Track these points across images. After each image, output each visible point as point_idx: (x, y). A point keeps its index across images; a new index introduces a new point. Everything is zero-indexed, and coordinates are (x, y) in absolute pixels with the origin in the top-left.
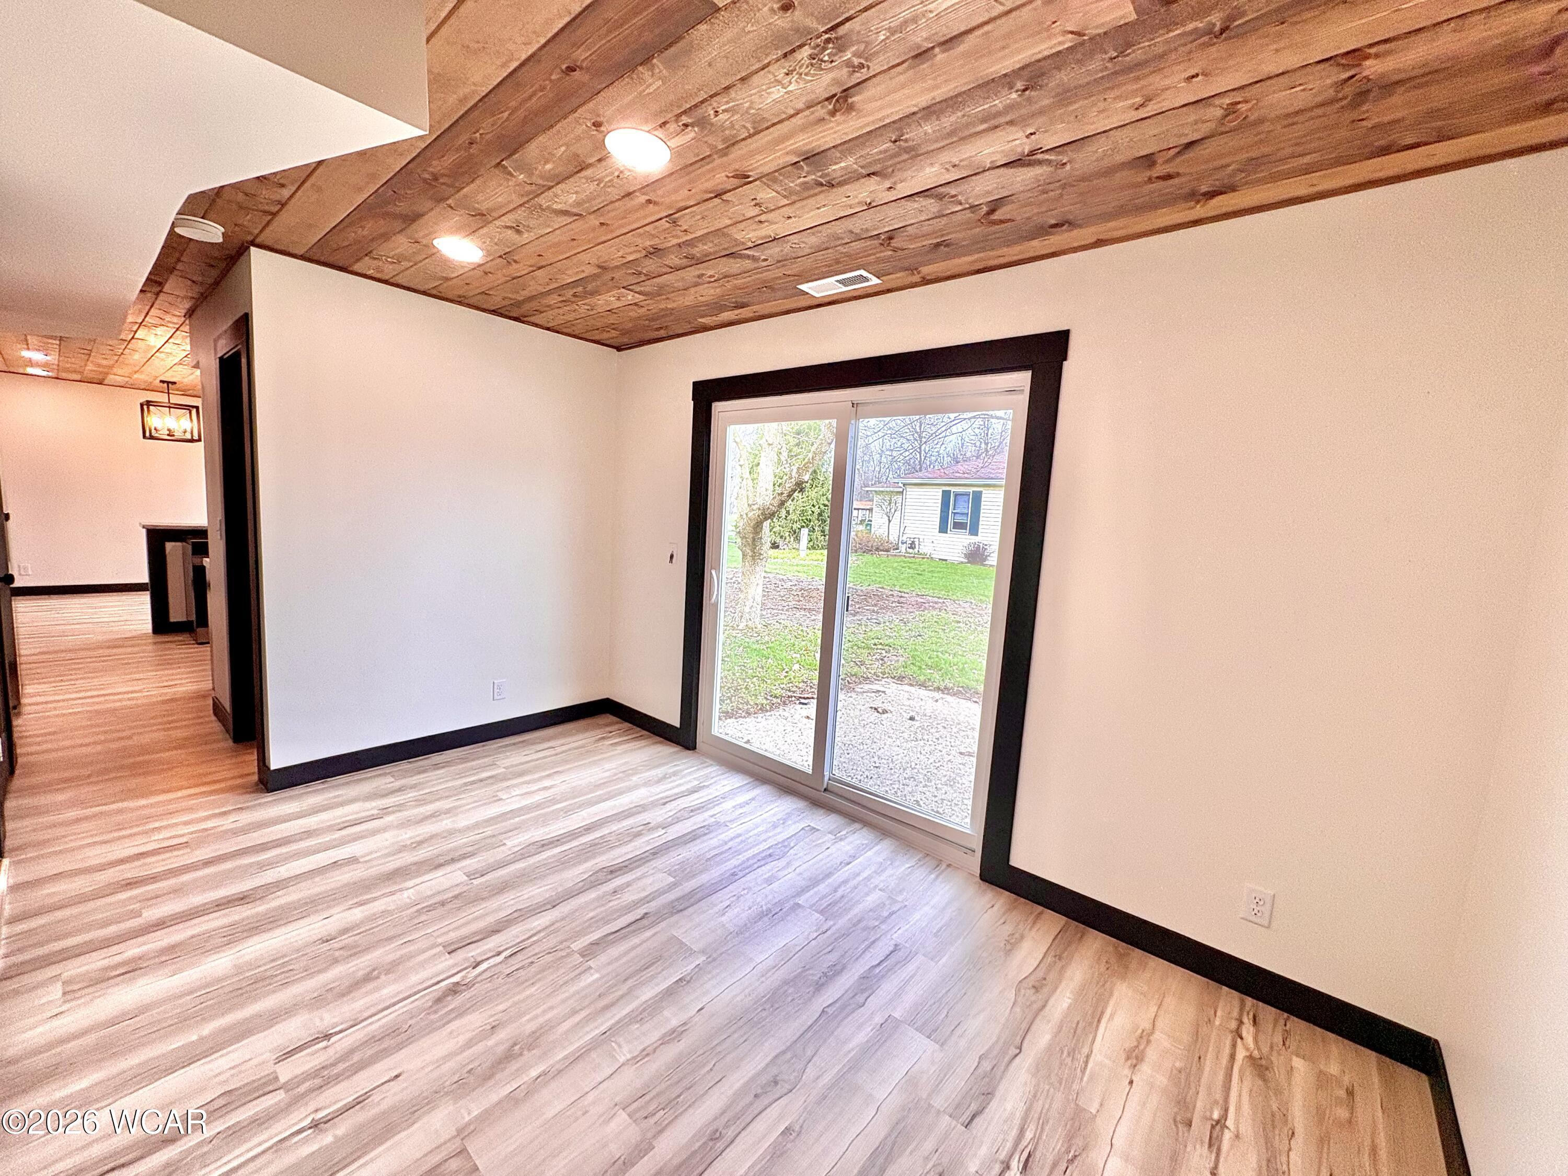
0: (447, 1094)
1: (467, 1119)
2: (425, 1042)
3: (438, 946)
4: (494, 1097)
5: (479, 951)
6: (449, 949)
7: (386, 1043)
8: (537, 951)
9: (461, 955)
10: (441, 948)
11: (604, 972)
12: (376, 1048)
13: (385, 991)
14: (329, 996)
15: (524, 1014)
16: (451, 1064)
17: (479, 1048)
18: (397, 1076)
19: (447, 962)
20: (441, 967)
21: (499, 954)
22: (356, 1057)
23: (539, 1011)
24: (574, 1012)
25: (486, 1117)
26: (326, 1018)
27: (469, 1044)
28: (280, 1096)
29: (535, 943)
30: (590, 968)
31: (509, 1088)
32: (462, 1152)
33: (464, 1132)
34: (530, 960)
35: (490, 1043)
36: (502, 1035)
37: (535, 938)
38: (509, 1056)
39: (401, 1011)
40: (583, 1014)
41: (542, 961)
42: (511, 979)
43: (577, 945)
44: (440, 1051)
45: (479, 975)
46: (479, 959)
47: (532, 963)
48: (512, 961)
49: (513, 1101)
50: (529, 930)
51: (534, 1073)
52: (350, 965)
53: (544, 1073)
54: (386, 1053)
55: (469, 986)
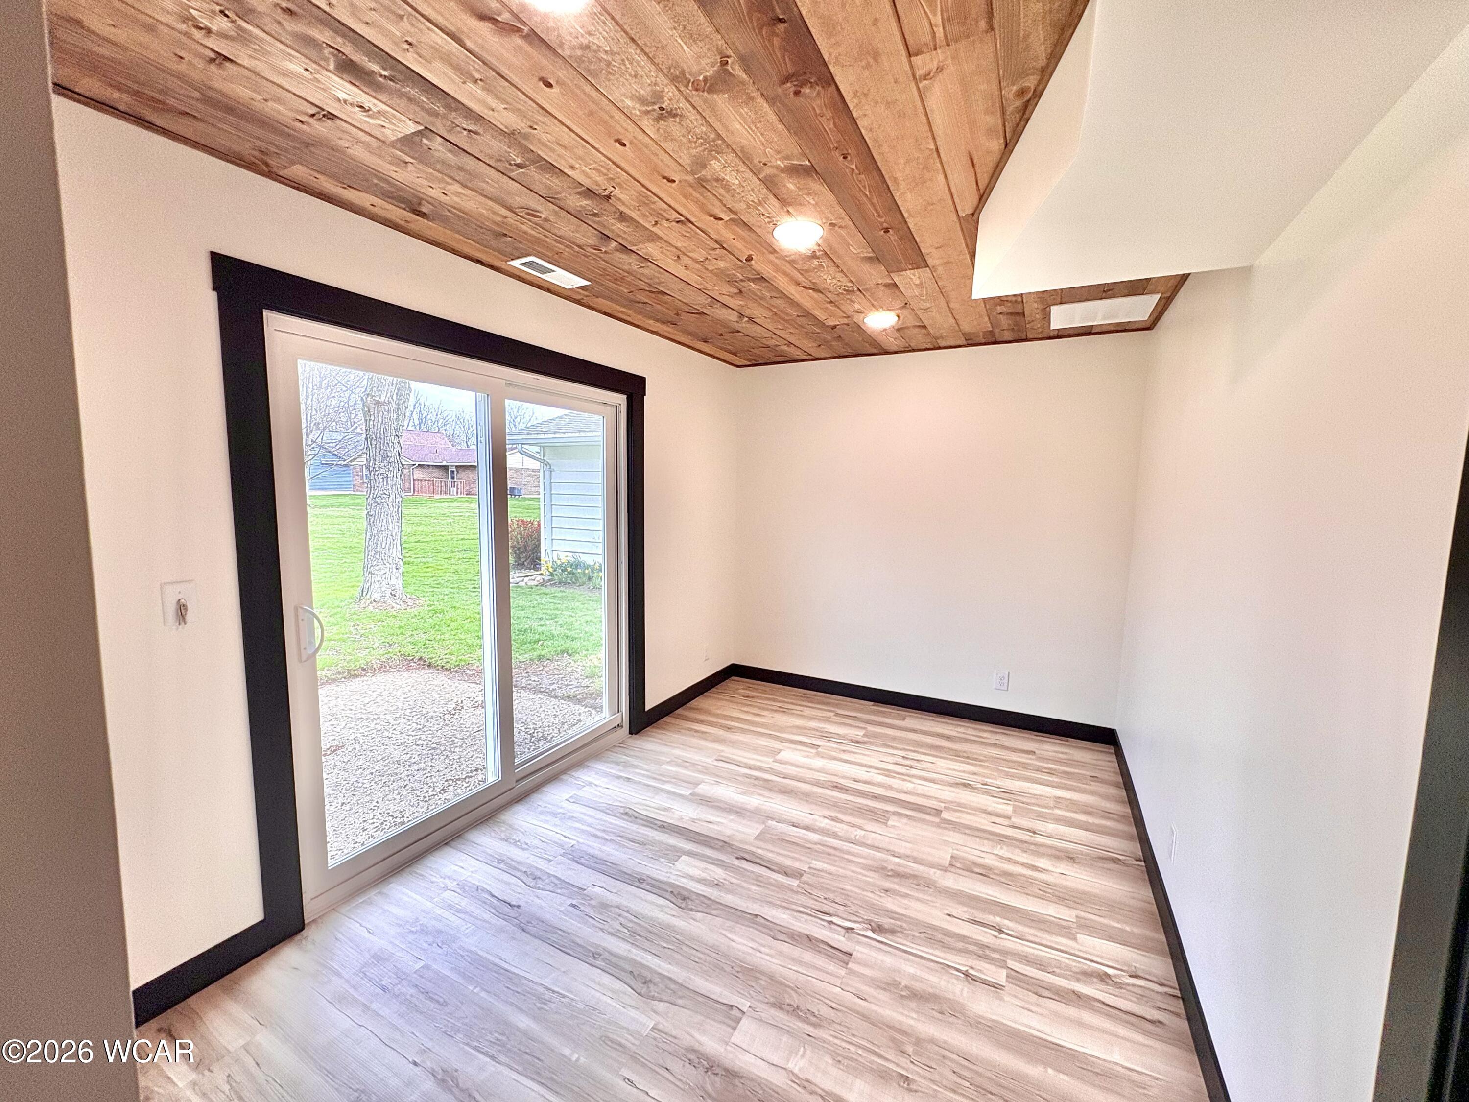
0: (936, 887)
1: (939, 872)
2: (919, 916)
3: (850, 969)
4: (921, 868)
5: (837, 937)
6: (846, 958)
7: (940, 936)
8: (813, 902)
9: (846, 945)
10: (850, 965)
11: (809, 860)
12: (947, 940)
13: (911, 970)
14: (945, 1007)
15: (866, 881)
16: (921, 896)
17: (904, 890)
18: (949, 915)
19: (860, 951)
20: (866, 950)
21: (831, 922)
22: (960, 945)
23: (860, 876)
24: (850, 861)
25: (932, 866)
26: (958, 990)
27: (906, 896)
28: (1011, 964)
29: (804, 907)
30: (810, 868)
31: (912, 864)
32: (951, 865)
33: (945, 870)
34: (825, 901)
35: (896, 887)
36: (888, 885)
37: (802, 909)
38: (897, 875)
39: (918, 947)
40: (846, 856)
41: (819, 894)
42: (846, 902)
43: (795, 883)
44: (919, 906)
45: (855, 922)
46: (843, 931)
47: (825, 898)
48: (831, 910)
49: (916, 861)
50: (795, 917)
51: (897, 860)
52: (912, 1022)
53: (894, 856)
54: (947, 933)
55: (869, 922)
